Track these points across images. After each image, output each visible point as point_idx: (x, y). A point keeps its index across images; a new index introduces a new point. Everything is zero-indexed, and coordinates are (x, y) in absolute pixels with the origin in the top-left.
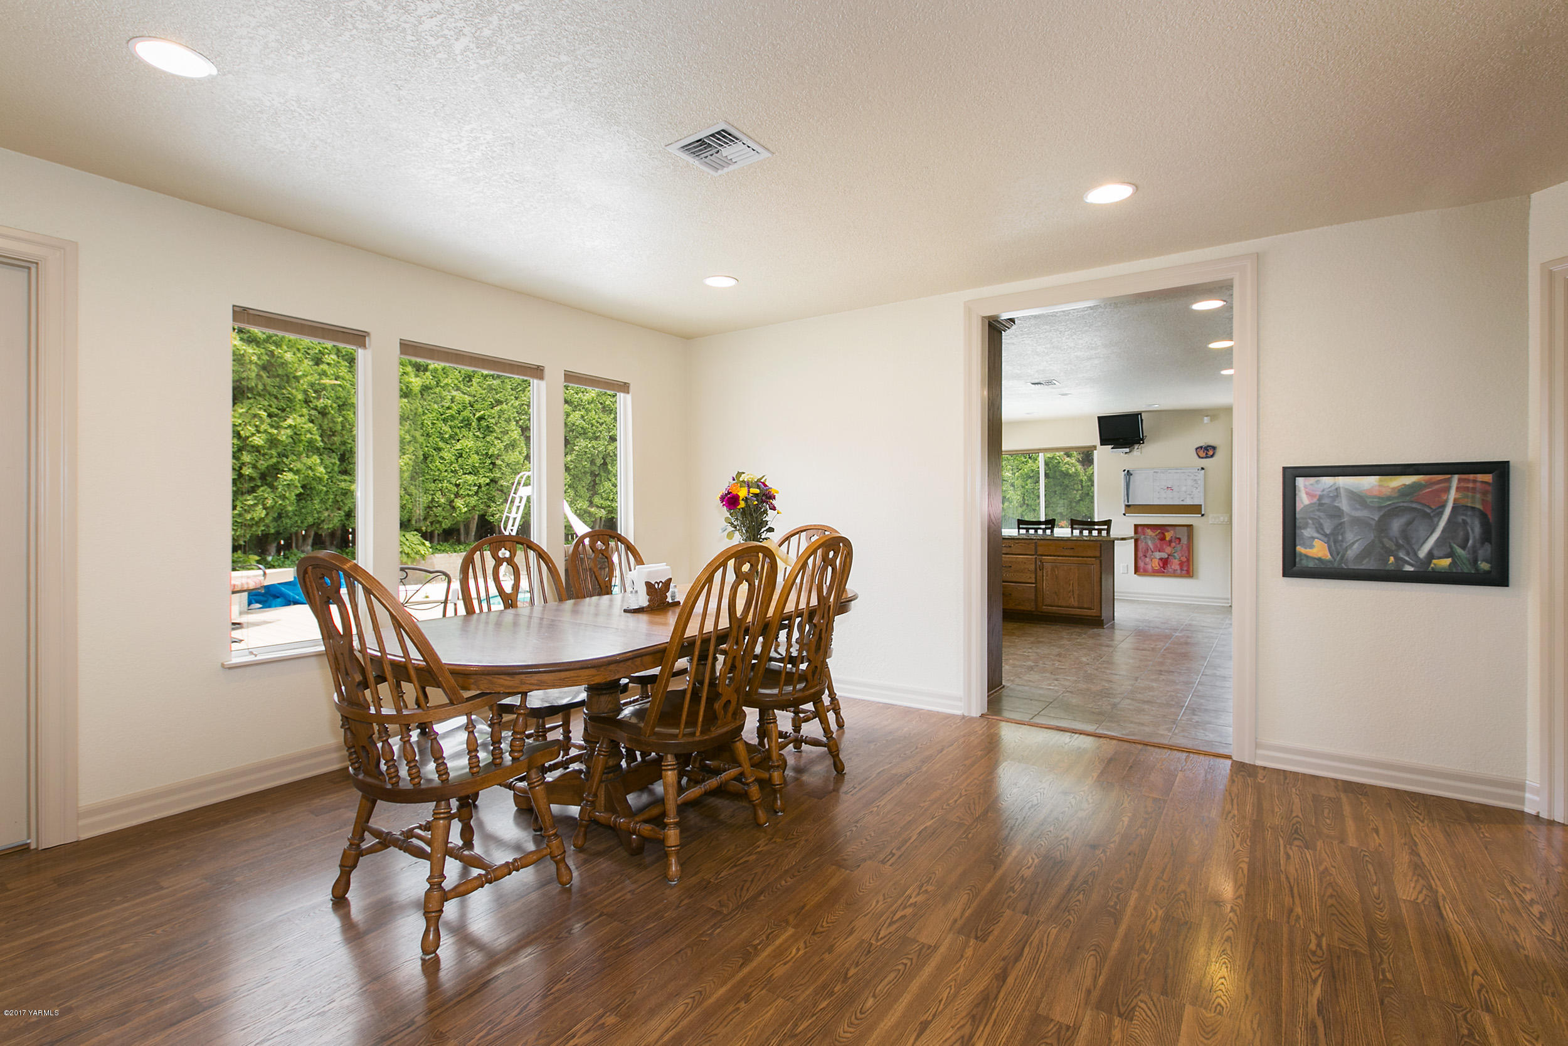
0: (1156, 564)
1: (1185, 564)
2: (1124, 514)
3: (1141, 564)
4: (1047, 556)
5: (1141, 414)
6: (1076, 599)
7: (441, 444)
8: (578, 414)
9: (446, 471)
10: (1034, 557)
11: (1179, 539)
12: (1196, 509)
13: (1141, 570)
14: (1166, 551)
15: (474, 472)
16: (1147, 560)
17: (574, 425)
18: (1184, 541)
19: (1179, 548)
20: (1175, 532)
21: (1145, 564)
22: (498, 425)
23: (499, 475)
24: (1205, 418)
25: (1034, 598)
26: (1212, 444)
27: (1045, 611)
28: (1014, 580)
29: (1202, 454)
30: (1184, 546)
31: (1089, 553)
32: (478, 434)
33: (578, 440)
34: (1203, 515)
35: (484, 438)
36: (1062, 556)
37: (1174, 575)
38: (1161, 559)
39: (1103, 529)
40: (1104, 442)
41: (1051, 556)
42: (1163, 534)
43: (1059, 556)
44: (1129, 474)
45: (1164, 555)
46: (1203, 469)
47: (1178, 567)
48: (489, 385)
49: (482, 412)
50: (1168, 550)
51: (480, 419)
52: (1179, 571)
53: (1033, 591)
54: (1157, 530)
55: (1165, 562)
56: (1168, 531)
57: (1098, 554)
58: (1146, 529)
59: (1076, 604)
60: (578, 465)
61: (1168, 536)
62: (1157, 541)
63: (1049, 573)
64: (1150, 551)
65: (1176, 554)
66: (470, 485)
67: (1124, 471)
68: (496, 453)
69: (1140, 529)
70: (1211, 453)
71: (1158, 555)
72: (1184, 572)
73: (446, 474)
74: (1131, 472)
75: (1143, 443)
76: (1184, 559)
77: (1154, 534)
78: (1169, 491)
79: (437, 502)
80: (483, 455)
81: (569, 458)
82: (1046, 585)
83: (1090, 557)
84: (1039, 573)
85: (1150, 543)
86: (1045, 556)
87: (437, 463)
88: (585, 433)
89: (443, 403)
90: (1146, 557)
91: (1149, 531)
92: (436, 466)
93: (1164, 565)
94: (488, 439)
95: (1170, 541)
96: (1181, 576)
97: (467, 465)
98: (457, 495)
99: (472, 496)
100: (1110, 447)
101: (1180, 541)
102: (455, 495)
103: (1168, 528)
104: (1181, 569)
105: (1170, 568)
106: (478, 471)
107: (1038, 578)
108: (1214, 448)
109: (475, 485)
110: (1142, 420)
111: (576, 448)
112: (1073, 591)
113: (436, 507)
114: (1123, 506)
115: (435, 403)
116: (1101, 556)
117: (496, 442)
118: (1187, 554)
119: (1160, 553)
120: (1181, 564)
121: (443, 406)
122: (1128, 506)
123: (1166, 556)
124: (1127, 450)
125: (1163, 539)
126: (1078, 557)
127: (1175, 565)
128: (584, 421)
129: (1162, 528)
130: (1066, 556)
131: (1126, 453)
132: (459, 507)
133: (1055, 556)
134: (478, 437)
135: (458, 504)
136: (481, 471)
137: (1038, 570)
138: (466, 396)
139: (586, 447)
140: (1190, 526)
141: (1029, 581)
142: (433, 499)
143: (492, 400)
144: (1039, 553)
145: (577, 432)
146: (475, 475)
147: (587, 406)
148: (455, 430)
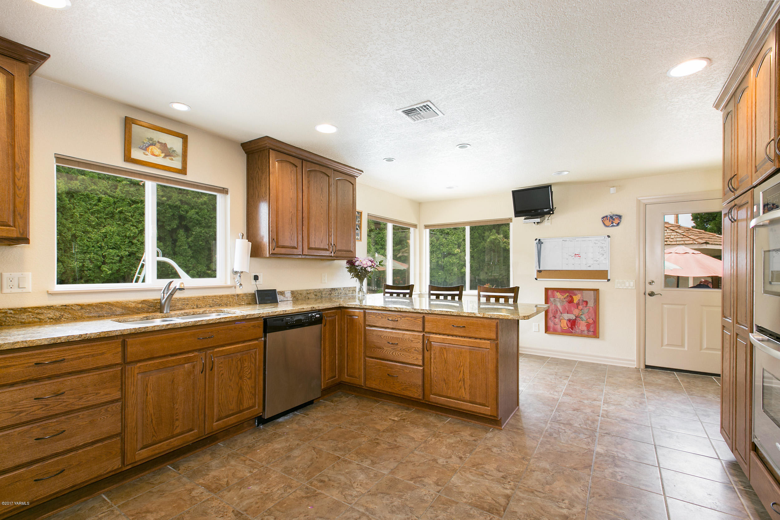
0: (564, 324)
1: (592, 326)
2: (536, 279)
3: (551, 324)
4: (436, 334)
5: (551, 186)
6: (467, 390)
7: (89, 229)
8: (193, 211)
9: (93, 247)
10: (422, 334)
11: (587, 302)
12: (602, 275)
13: (551, 330)
14: (574, 312)
15: (116, 247)
16: (557, 320)
17: (191, 218)
18: (591, 304)
19: (586, 310)
20: (582, 295)
21: (555, 324)
22: (134, 217)
23: (135, 250)
24: (612, 189)
25: (420, 383)
26: (618, 214)
27: (434, 401)
28: (401, 359)
29: (607, 222)
30: (591, 310)
31: (483, 335)
32: (119, 222)
33: (195, 228)
34: (609, 280)
35: (123, 225)
36: (452, 336)
37: (581, 335)
38: (569, 320)
39: (511, 297)
40: (518, 213)
41: (440, 334)
42: (571, 297)
43: (448, 335)
44: (540, 242)
45: (572, 317)
46: (609, 236)
47: (585, 328)
48: (127, 191)
49: (121, 208)
50: (576, 312)
51: (121, 212)
52: (586, 332)
53: (420, 374)
54: (566, 293)
55: (573, 323)
56: (576, 295)
57: (493, 336)
58: (556, 292)
59: (467, 397)
60: (196, 244)
61: (576, 299)
62: (566, 304)
63: (437, 354)
64: (559, 312)
65: (583, 316)
66: (113, 256)
67: (536, 239)
68: (132, 235)
69: (550, 292)
70: (617, 221)
71: (567, 316)
72: (591, 333)
73: (93, 248)
74: (542, 241)
75: (553, 213)
76: (591, 321)
77: (562, 297)
78: (577, 258)
79: (87, 267)
80: (123, 236)
81: (190, 240)
82: (435, 369)
83: (485, 339)
84: (427, 354)
85: (559, 305)
86: (433, 333)
87: (85, 241)
88: (200, 224)
89: (91, 202)
90: (555, 318)
91: (558, 294)
92: (84, 244)
93: (571, 325)
94: (126, 226)
95: (578, 304)
96: (588, 336)
97: (111, 243)
98: (104, 263)
99: (115, 263)
100: (524, 218)
101: (587, 304)
102: (102, 262)
103: (576, 292)
104: (588, 331)
105: (577, 329)
106: (121, 247)
107: (426, 360)
108: (620, 217)
109: (118, 256)
110: (552, 192)
111: (194, 233)
112: (464, 380)
113: (87, 271)
114: (536, 271)
115: (83, 201)
116: (497, 338)
117: (132, 228)
118: (593, 316)
119: (569, 315)
120: (588, 326)
121: (90, 204)
122: (539, 271)
123: (574, 318)
124: (538, 220)
125: (571, 301)
126: (470, 338)
127: (582, 326)
128: (199, 216)
129: (570, 292)
130: (456, 336)
131: (538, 223)
132: (105, 270)
133: (444, 335)
134: (119, 224)
135: (104, 269)
136: (123, 247)
137: (425, 350)
138: (111, 198)
139: (201, 232)
140: (597, 290)
141: (416, 363)
142: (83, 265)
143: (129, 201)
144: (426, 330)
145: (194, 223)
146: (118, 249)
147: (201, 206)
148: (101, 220)
